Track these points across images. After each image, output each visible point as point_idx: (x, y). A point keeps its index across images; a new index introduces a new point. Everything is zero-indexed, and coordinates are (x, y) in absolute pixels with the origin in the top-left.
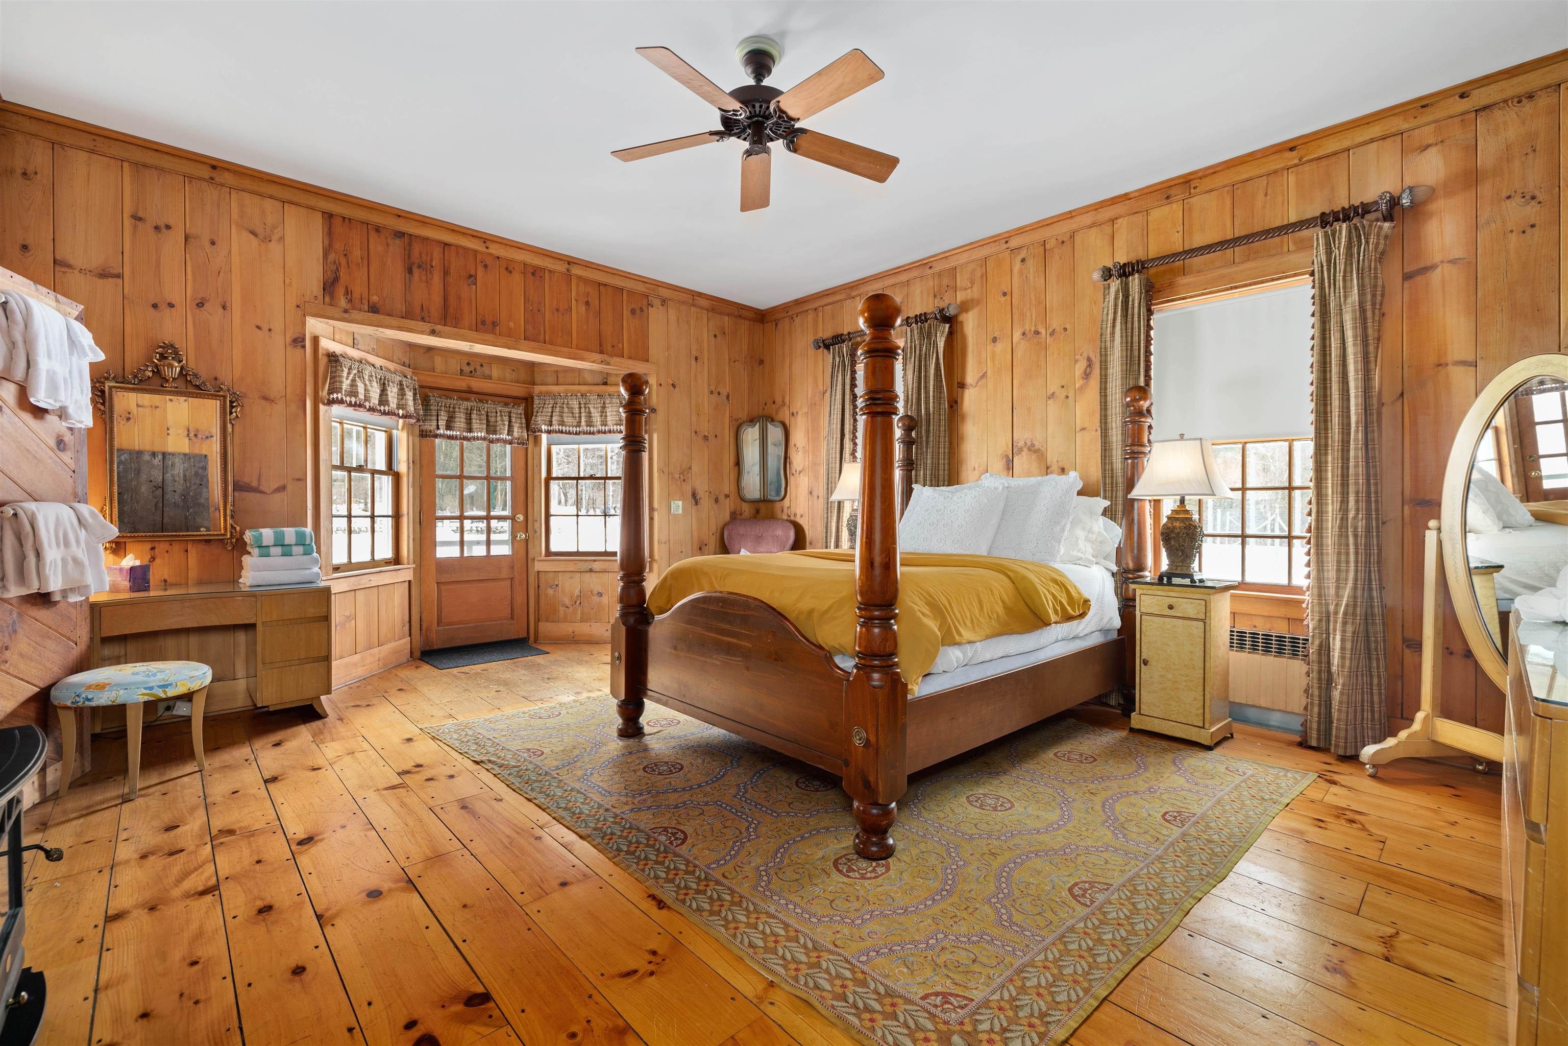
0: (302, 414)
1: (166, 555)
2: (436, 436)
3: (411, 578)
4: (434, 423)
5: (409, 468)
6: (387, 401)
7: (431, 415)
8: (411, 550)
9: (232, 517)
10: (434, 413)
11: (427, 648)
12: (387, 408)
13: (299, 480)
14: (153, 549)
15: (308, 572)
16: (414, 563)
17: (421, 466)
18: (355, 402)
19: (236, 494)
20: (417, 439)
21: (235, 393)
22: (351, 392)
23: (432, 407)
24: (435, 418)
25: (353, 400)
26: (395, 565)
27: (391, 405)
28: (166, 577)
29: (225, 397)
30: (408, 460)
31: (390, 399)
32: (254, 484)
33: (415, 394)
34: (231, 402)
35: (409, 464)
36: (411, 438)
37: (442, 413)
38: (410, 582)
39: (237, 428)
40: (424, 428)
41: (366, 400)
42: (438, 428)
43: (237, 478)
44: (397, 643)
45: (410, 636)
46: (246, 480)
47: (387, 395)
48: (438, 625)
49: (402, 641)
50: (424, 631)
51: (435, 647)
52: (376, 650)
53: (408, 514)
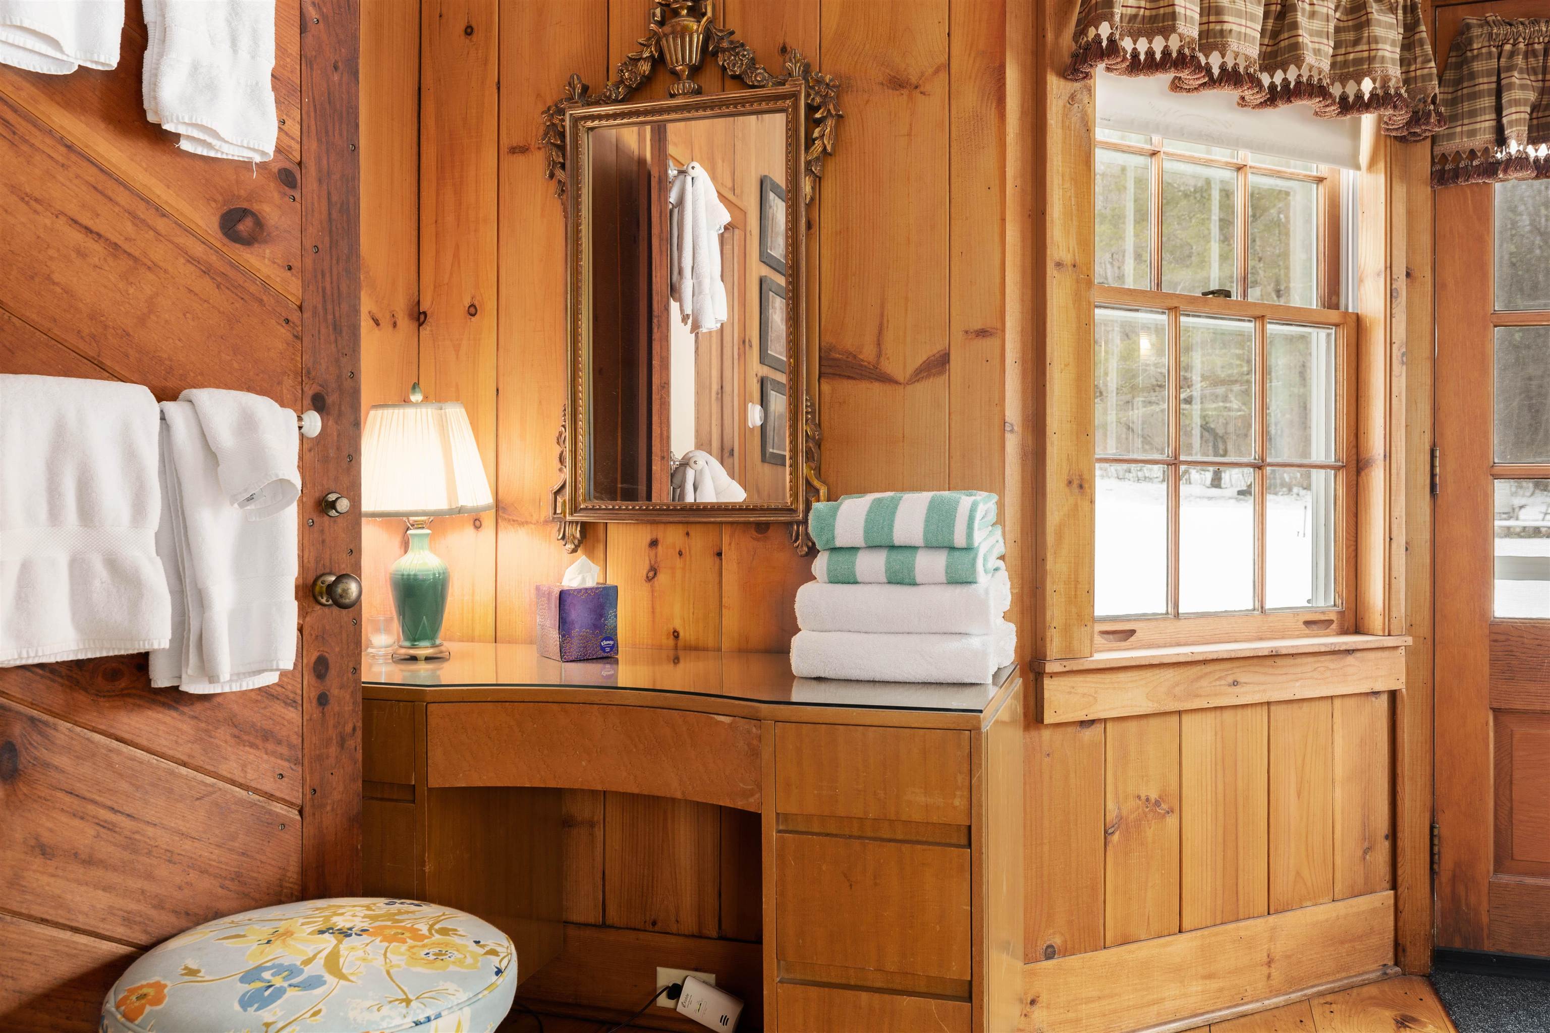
0: (991, 114)
1: (679, 563)
2: (1491, 169)
3: (1399, 684)
4: (1486, 122)
5: (1391, 295)
6: (1296, 47)
7: (1474, 96)
8: (1400, 584)
9: (809, 456)
10: (1486, 84)
11: (1457, 944)
12: (1292, 74)
13: (982, 333)
14: (654, 543)
15: (954, 645)
16: (1410, 628)
17: (1437, 287)
18: (1166, 53)
19: (826, 388)
20: (1424, 192)
21: (819, 81)
22: (1153, 19)
23: (1477, 66)
24: (1488, 102)
25: (1158, 44)
26: (1344, 632)
27: (1310, 58)
28: (678, 624)
29: (795, 96)
30: (1390, 267)
31: (1305, 38)
32: (868, 353)
33: (1410, 28)
34: (811, 109)
35: (1391, 279)
36: (1400, 191)
37: (1516, 78)
38: (1393, 695)
39: (830, 188)
40: (1448, 147)
41: (1207, 49)
42: (1501, 141)
43: (828, 339)
44: (1340, 908)
45: (1394, 886)
46: (849, 342)
47: (1295, 25)
48: (1499, 865)
49: (1364, 903)
50: (1445, 876)
51: (1488, 947)
52: (1258, 926)
53: (1388, 456)
